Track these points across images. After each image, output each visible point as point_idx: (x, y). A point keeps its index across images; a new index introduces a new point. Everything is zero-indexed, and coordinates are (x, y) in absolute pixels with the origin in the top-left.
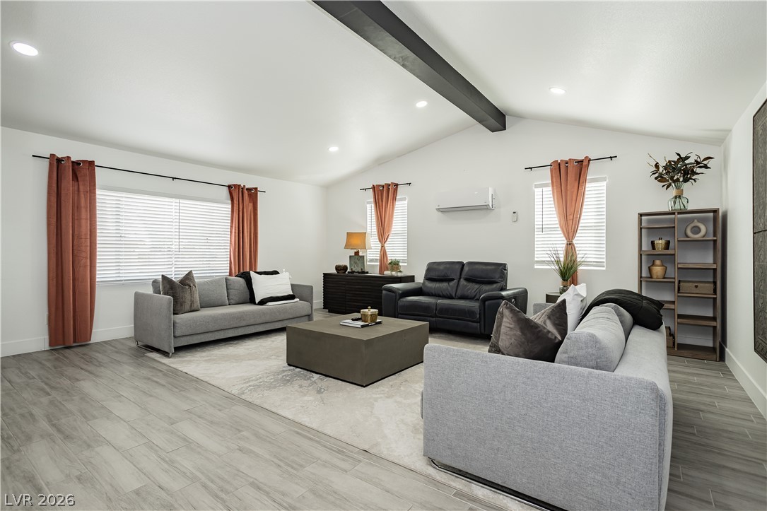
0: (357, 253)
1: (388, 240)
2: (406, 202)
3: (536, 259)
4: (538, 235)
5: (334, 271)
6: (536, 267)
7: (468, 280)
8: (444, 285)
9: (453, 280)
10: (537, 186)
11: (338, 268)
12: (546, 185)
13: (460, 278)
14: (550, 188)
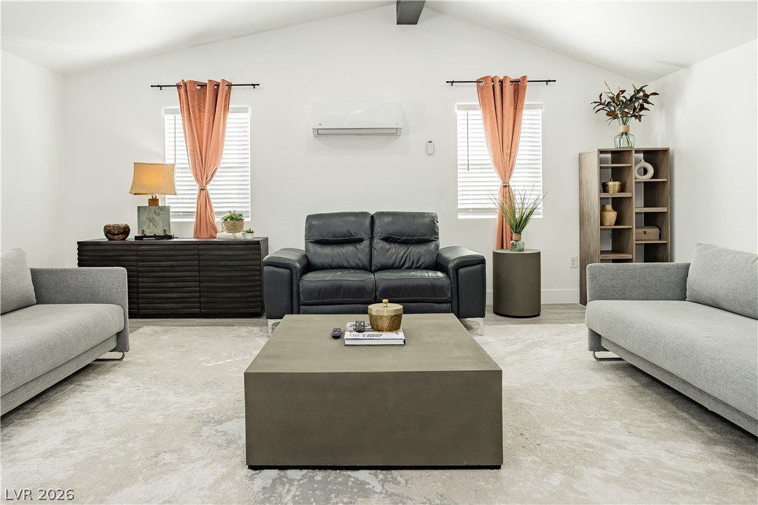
0: (154, 202)
1: (214, 178)
2: (248, 115)
3: (460, 207)
4: (461, 172)
5: (101, 237)
6: (460, 217)
7: (387, 239)
8: (348, 249)
9: (360, 241)
10: (460, 108)
11: (108, 231)
12: (473, 108)
13: (372, 238)
14: (480, 112)
